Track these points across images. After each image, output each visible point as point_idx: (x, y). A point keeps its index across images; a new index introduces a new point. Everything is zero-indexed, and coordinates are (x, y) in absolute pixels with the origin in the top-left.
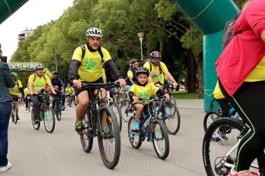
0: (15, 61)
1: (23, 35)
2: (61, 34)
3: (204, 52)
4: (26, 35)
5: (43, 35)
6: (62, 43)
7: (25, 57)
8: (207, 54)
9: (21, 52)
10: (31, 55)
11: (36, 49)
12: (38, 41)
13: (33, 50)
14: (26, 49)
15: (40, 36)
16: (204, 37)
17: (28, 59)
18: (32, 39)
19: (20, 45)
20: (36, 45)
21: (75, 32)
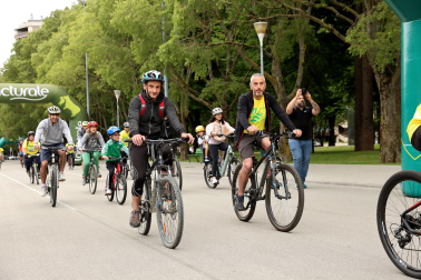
0: (6, 81)
1: (25, 29)
2: (97, 25)
3: (405, 59)
4: (30, 30)
5: (62, 28)
6: (99, 45)
7: (26, 73)
8: (410, 64)
9: (18, 62)
10: (38, 69)
11: (48, 57)
12: (51, 42)
13: (42, 60)
14: (29, 57)
15: (56, 31)
16: (406, 27)
17: (32, 77)
18: (41, 36)
19: (18, 48)
20: (47, 49)
21: (124, 21)
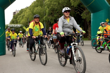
0: (12, 24)
1: (15, 13)
2: (31, 12)
3: (92, 20)
5: (23, 13)
6: (31, 16)
7: (16, 22)
8: (92, 21)
9: (14, 20)
10: (18, 21)
11: (20, 19)
12: (21, 15)
13: (19, 19)
14: (16, 19)
15: (22, 13)
16: (92, 14)
17: (17, 23)
18: (19, 14)
19: (14, 17)
20: (20, 17)
21: (37, 12)
